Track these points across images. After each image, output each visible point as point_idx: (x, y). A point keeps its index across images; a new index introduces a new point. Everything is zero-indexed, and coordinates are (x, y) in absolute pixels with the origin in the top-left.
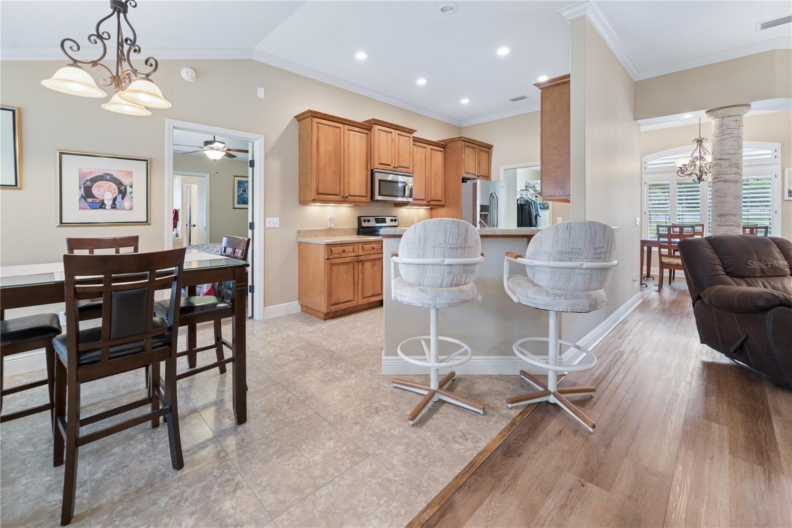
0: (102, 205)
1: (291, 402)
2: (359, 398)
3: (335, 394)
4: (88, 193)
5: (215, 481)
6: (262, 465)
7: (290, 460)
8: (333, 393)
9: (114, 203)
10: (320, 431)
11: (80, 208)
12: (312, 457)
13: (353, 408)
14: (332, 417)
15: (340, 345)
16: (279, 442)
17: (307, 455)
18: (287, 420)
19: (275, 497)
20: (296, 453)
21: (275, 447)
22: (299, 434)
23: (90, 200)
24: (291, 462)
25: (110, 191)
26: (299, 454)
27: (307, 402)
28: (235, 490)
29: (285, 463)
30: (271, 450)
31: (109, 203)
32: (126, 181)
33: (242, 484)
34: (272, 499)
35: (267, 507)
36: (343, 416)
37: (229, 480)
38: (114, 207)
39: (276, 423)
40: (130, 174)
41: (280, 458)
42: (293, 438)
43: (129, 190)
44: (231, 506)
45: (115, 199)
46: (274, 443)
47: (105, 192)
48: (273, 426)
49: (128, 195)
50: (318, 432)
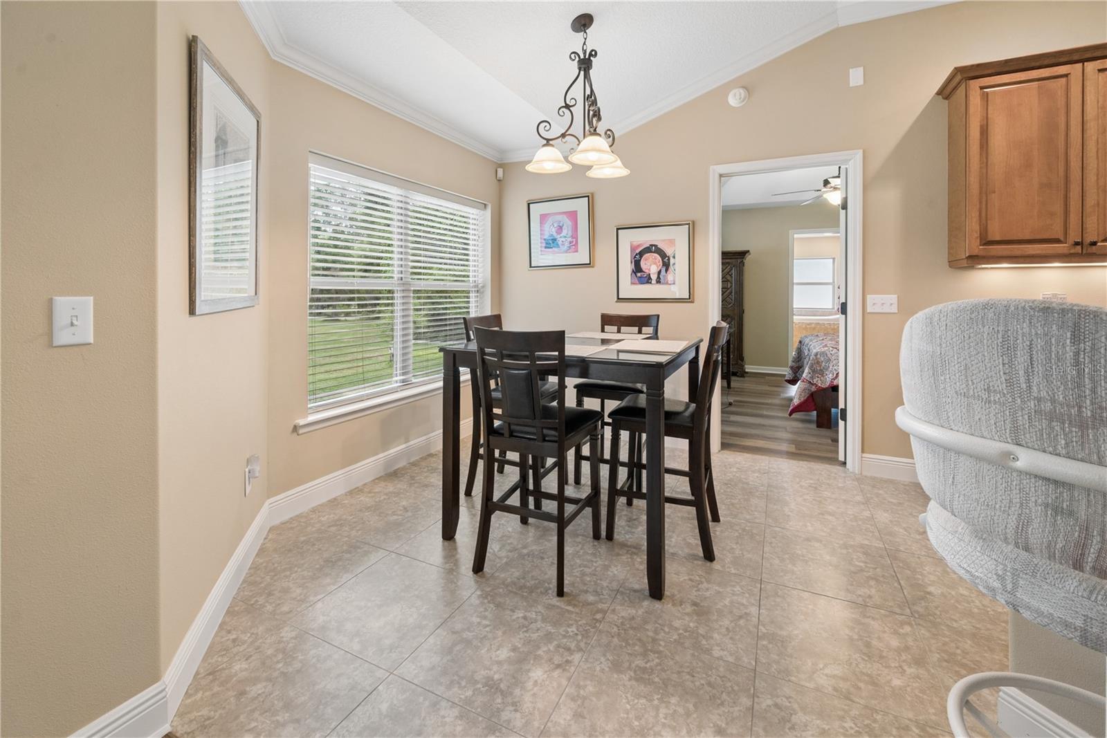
0: (648, 280)
1: (742, 622)
2: (867, 722)
3: (827, 671)
4: (637, 268)
5: (561, 637)
6: (609, 667)
7: (638, 699)
8: (826, 666)
9: (659, 277)
10: (722, 704)
11: (632, 283)
12: (664, 725)
13: (827, 727)
14: (769, 702)
15: (965, 593)
16: (657, 660)
17: (661, 715)
18: (704, 642)
19: (570, 720)
20: (656, 697)
21: (646, 663)
22: (693, 676)
23: (639, 274)
24: (636, 701)
25: (655, 263)
26: (656, 702)
27: (765, 643)
28: (558, 666)
29: (629, 695)
30: (639, 662)
31: (654, 277)
32: (669, 252)
33: (570, 667)
34: (565, 719)
35: (552, 721)
36: (789, 721)
37: (568, 649)
38: (658, 281)
39: (687, 634)
40: (672, 242)
41: (634, 683)
42: (679, 673)
43: (672, 261)
44: (537, 678)
45: (659, 272)
46: (652, 656)
47: (651, 265)
48: (679, 635)
49: (671, 267)
50: (719, 702)
